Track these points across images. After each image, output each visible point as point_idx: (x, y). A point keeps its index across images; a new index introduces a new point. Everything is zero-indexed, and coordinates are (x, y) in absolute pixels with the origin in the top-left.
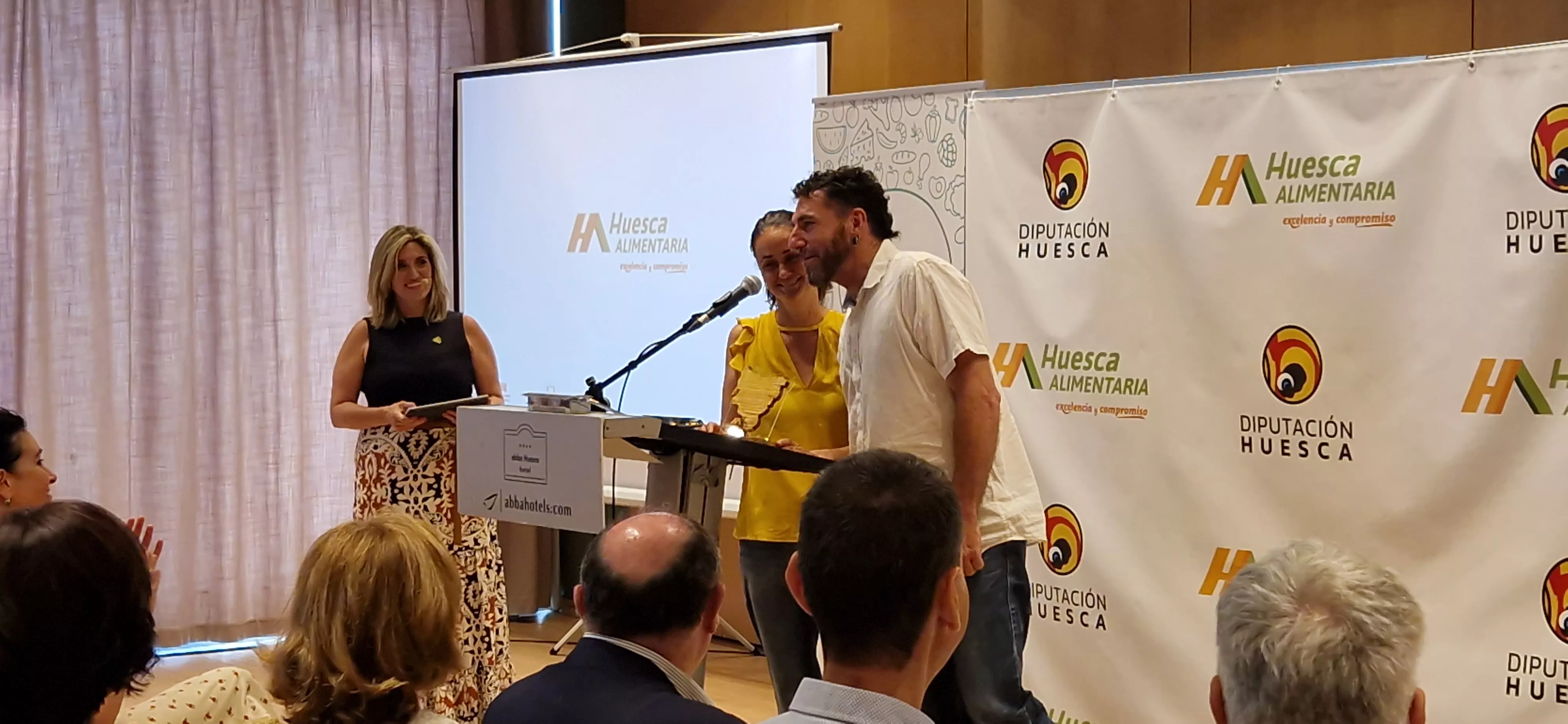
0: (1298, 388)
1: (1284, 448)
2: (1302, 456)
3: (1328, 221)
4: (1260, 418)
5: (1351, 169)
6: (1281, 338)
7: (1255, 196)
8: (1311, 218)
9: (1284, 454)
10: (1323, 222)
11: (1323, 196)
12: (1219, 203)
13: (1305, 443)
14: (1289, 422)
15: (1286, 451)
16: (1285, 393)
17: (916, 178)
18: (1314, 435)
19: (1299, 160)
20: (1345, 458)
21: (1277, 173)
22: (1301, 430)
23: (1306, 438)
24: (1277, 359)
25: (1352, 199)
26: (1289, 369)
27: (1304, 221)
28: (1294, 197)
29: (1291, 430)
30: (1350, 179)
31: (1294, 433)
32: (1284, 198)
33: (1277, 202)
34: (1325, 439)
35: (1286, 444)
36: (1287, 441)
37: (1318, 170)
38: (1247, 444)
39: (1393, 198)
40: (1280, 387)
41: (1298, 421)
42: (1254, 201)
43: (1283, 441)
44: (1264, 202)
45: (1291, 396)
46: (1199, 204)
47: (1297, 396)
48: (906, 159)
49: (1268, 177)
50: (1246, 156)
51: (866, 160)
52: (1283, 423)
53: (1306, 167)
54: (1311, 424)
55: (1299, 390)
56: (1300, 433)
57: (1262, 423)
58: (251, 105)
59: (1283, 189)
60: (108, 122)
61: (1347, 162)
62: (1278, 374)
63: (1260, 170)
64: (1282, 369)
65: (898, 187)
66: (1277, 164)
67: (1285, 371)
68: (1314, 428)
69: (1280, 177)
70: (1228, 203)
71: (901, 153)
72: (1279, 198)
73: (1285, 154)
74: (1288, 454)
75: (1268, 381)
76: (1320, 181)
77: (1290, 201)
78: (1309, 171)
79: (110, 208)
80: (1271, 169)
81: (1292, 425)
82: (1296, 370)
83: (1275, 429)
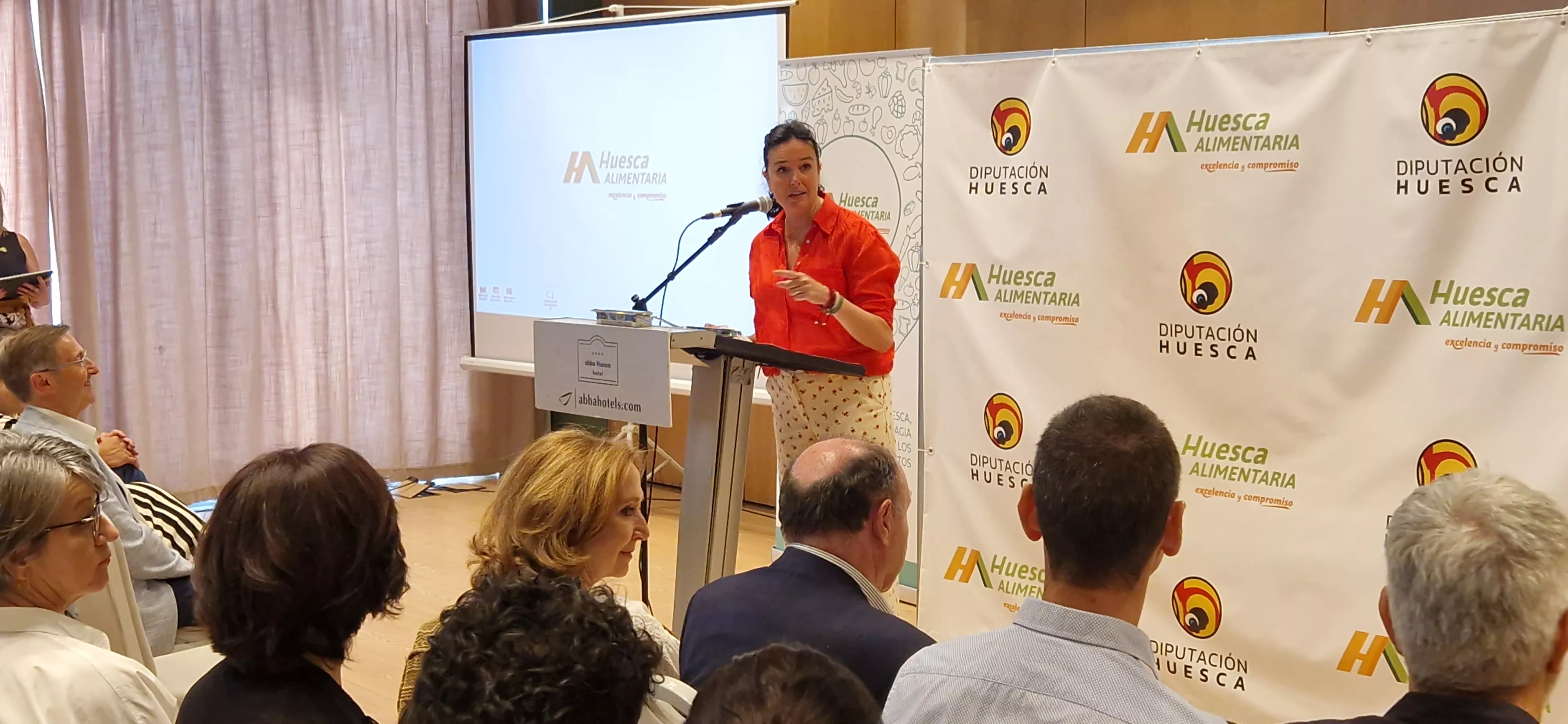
0: (1211, 301)
1: (1196, 349)
2: (1212, 356)
3: (1240, 166)
4: (1176, 326)
5: (1261, 125)
6: (1196, 261)
7: (1177, 145)
8: (1226, 164)
9: (1197, 354)
10: (1236, 168)
11: (1236, 147)
12: (1145, 151)
13: (1216, 346)
14: (1202, 329)
15: (1199, 352)
16: (1199, 306)
17: (870, 127)
18: (1224, 340)
19: (1216, 117)
20: (1250, 358)
21: (1197, 127)
22: (1212, 336)
23: (1217, 342)
24: (1193, 278)
25: (1261, 149)
26: (1203, 287)
27: (1219, 166)
28: (1210, 147)
29: (1204, 335)
30: (1260, 132)
31: (1206, 338)
32: (1202, 148)
33: (1196, 150)
34: (1233, 342)
35: (1199, 347)
36: (1200, 344)
37: (1232, 124)
38: (1165, 347)
39: (1298, 148)
40: (1195, 301)
41: (1210, 328)
42: (1176, 150)
43: (1196, 345)
44: (1185, 150)
45: (1205, 308)
46: (1127, 151)
47: (1210, 308)
48: (860, 111)
49: (1188, 130)
50: (1170, 113)
51: (826, 112)
52: (1197, 330)
53: (1221, 122)
54: (1220, 331)
55: (1212, 303)
56: (1212, 338)
57: (1178, 329)
58: (300, 61)
59: (1202, 140)
60: (184, 75)
61: (1258, 119)
62: (1194, 290)
63: (1181, 124)
64: (1197, 286)
65: (854, 134)
66: (1196, 119)
67: (1200, 288)
68: (1223, 334)
69: (1199, 130)
70: (1153, 151)
71: (856, 107)
72: (1198, 147)
73: (1204, 112)
74: (1201, 355)
75: (1185, 296)
76: (1233, 134)
77: (1207, 150)
78: (1224, 126)
79: (187, 145)
80: (1191, 123)
81: (1204, 332)
82: (1209, 287)
83: (1190, 335)
